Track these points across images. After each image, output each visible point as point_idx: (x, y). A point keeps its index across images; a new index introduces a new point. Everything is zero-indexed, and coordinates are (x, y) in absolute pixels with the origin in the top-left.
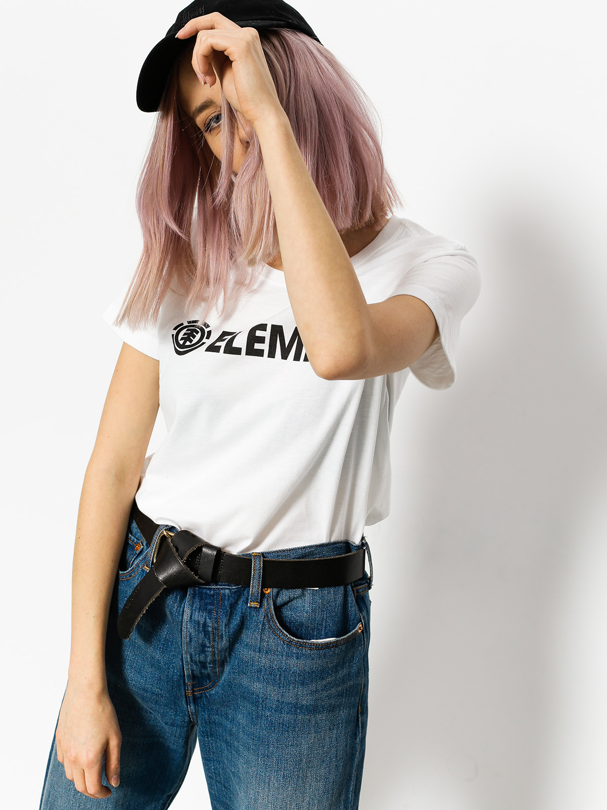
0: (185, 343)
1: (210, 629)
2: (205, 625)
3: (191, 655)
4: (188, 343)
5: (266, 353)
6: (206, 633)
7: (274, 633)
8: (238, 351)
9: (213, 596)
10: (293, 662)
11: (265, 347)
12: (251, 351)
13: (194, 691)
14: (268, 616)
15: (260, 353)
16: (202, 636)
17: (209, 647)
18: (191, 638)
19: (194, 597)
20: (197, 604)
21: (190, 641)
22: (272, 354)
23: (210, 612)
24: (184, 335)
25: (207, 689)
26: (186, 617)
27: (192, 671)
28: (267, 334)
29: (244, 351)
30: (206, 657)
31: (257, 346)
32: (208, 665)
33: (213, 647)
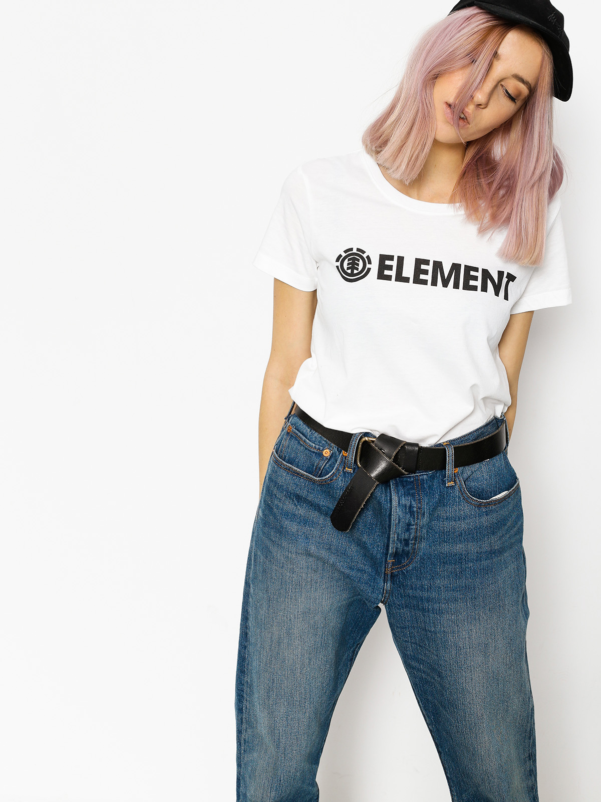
0: (352, 271)
1: (415, 509)
2: (411, 507)
3: (398, 535)
4: (355, 272)
5: (430, 282)
6: (412, 513)
7: (468, 502)
8: (407, 280)
9: (412, 482)
10: (484, 519)
11: (429, 277)
12: (417, 281)
13: (393, 569)
14: (461, 490)
15: (425, 282)
16: (408, 516)
17: (413, 525)
18: (399, 520)
19: (397, 485)
20: (402, 491)
21: (399, 522)
22: (434, 283)
23: (413, 495)
24: (348, 264)
25: (404, 566)
26: (395, 503)
27: (397, 548)
28: (430, 268)
29: (411, 280)
30: (410, 534)
31: (422, 277)
32: (410, 542)
33: (417, 524)
